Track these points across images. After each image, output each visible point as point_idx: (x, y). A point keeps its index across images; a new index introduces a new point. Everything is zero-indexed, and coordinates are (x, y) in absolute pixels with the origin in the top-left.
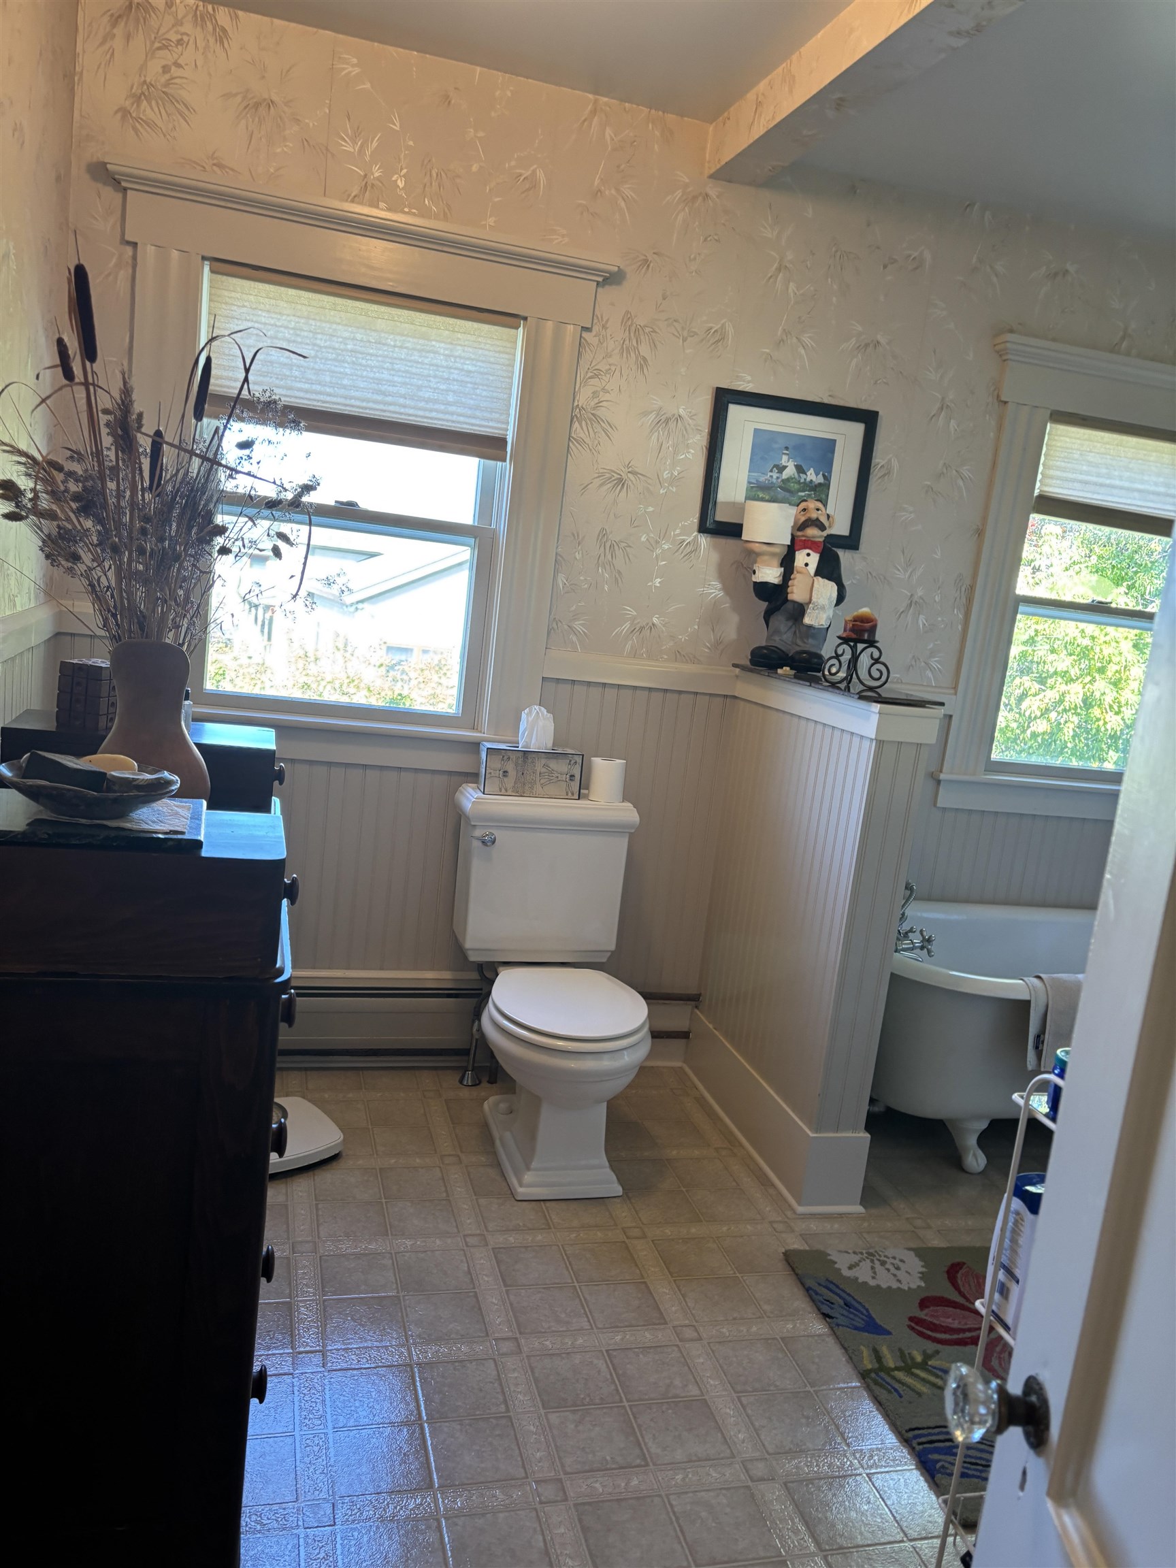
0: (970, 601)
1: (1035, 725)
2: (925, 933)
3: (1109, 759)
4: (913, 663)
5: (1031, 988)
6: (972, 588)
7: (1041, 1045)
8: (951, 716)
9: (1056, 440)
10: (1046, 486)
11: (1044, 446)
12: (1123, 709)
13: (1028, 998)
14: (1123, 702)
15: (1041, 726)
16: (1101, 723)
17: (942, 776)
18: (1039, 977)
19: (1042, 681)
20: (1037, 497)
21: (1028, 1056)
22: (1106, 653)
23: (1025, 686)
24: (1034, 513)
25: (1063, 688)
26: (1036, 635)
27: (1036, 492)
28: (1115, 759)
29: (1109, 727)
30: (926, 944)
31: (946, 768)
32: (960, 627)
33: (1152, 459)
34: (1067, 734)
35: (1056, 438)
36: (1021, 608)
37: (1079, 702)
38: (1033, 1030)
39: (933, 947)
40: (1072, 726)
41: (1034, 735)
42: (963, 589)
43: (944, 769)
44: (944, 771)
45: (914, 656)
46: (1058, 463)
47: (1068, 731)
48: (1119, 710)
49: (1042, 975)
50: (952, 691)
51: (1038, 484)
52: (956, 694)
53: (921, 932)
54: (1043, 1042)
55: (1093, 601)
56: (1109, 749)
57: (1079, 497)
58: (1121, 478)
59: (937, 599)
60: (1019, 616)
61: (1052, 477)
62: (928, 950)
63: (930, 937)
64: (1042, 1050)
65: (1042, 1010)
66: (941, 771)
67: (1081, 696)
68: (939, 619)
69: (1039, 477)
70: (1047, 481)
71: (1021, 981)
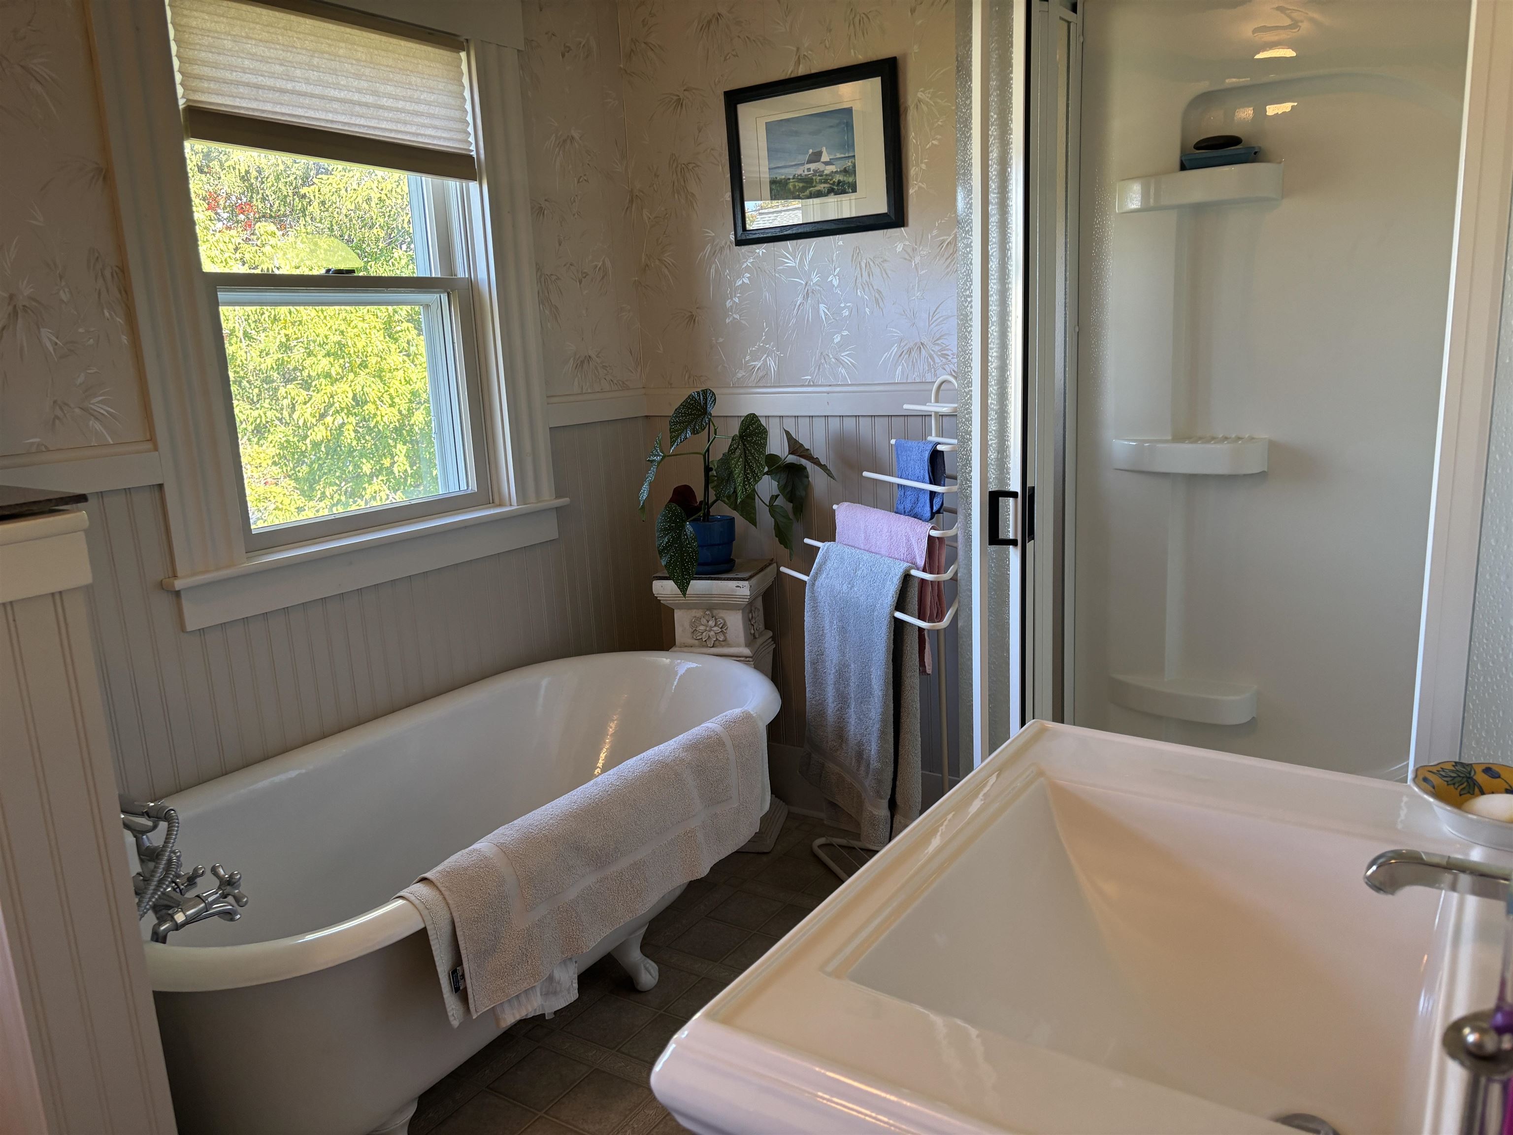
0: (126, 291)
1: (314, 434)
2: (221, 872)
3: (398, 453)
4: (59, 413)
5: (421, 907)
6: (123, 271)
7: (461, 983)
8: (161, 486)
9: (186, 16)
10: (195, 91)
11: (170, 26)
12: (396, 400)
13: (422, 926)
14: (394, 394)
15: (319, 433)
16: (379, 418)
17: (178, 584)
18: (424, 879)
19: (306, 385)
20: (185, 109)
21: (447, 1001)
22: (360, 345)
23: (292, 395)
24: (188, 138)
25: (329, 389)
26: (288, 340)
27: (181, 103)
28: (404, 452)
29: (385, 419)
30: (228, 889)
31: (181, 567)
32: (124, 339)
33: (341, 52)
34: (348, 437)
35: (186, 12)
36: (222, 296)
37: (349, 400)
38: (443, 966)
39: (243, 889)
40: (351, 428)
41: (316, 445)
42: (108, 273)
43: (180, 572)
44: (179, 574)
45: (55, 402)
46: (203, 54)
47: (349, 435)
48: (393, 402)
49: (427, 875)
50: (149, 446)
51: (180, 90)
52: (156, 449)
53: (214, 871)
54: (463, 976)
55: (328, 271)
56: (396, 443)
57: (253, 110)
58: (307, 81)
59: (64, 296)
60: (223, 310)
61: (200, 78)
62: (235, 897)
63: (231, 876)
64: (465, 989)
65: (446, 929)
66: (175, 576)
67: (350, 395)
68: (81, 330)
69: (178, 77)
70: (195, 83)
71: (400, 902)
